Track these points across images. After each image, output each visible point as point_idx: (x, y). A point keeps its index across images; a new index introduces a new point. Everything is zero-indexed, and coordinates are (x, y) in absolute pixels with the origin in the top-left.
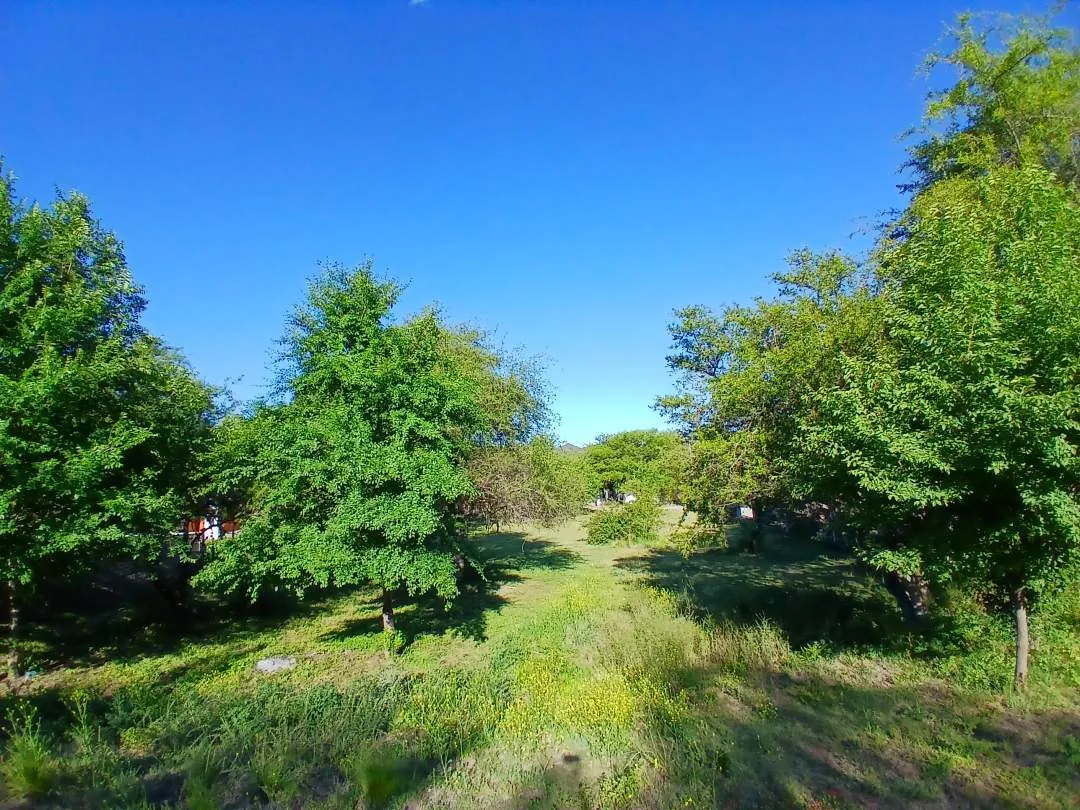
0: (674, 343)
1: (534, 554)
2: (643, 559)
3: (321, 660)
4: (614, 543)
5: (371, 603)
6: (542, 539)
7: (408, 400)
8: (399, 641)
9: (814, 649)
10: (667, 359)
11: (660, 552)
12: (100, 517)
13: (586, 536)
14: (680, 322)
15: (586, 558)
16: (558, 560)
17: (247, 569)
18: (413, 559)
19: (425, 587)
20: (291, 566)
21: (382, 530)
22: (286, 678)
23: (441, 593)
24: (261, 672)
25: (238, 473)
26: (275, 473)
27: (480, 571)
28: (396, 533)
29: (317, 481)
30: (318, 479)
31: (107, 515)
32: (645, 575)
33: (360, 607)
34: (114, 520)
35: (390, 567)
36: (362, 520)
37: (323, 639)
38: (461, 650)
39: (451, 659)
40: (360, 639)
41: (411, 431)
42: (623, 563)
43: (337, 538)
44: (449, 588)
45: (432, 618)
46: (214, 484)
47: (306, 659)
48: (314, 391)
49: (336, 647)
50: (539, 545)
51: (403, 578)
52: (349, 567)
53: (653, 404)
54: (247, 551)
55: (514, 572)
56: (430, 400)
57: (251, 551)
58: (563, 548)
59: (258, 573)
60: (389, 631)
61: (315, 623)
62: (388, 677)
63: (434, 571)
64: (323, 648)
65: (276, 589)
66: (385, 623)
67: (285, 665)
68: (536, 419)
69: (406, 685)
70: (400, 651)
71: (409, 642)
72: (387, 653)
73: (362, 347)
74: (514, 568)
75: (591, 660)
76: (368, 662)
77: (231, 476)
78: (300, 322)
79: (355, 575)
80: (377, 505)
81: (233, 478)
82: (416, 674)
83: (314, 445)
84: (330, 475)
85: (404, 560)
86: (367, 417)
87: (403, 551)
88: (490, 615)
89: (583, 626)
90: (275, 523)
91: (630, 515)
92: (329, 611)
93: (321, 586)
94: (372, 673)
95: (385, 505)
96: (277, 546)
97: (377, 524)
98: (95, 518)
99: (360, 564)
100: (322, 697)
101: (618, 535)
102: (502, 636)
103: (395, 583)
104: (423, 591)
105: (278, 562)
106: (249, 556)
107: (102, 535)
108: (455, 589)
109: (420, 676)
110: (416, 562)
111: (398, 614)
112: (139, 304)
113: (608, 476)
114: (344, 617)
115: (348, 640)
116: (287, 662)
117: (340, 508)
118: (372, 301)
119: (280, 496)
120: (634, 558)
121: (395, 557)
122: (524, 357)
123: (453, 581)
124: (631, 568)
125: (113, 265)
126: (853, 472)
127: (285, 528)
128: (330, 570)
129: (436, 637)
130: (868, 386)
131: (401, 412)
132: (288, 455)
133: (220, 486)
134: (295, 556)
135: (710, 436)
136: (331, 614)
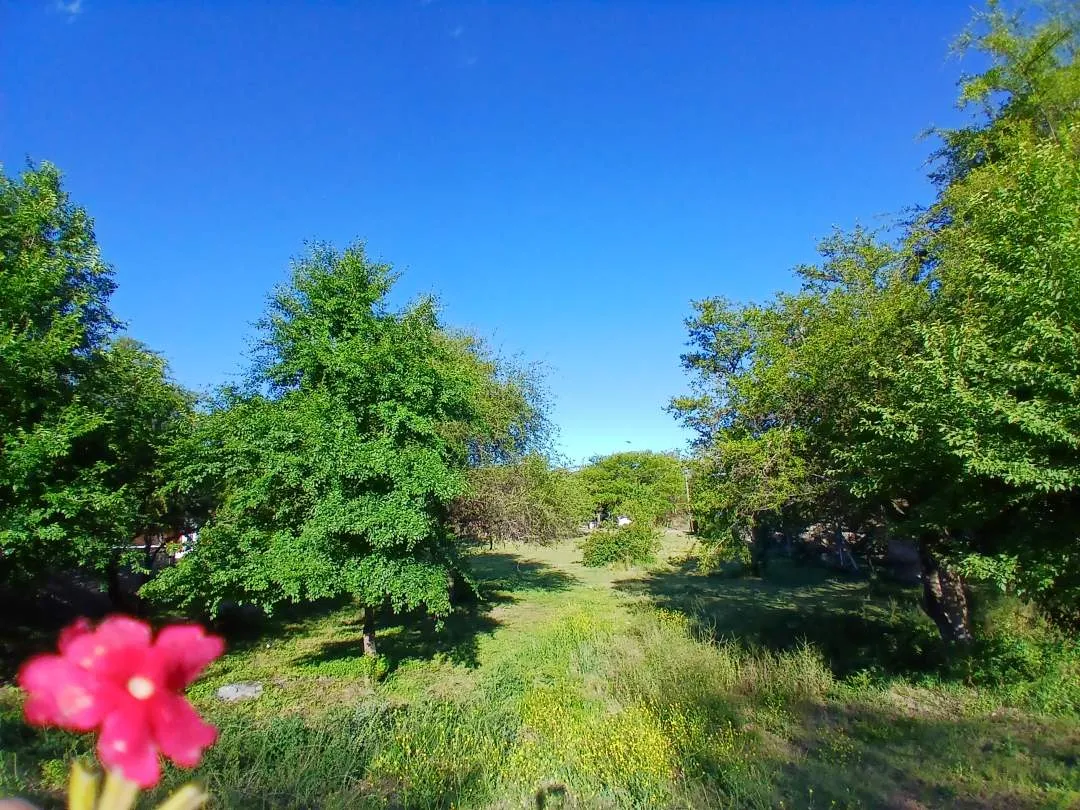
0: (690, 339)
1: (527, 575)
2: (644, 582)
3: (291, 687)
4: (610, 565)
5: (352, 624)
6: (534, 561)
7: (399, 390)
8: (381, 667)
9: (863, 676)
10: (681, 357)
11: (660, 575)
12: (42, 514)
13: (581, 558)
14: (699, 315)
15: (581, 580)
16: (553, 582)
17: (205, 578)
18: (400, 569)
19: (413, 604)
20: (258, 577)
21: (365, 534)
22: (249, 708)
23: (431, 610)
24: (221, 699)
25: (203, 470)
26: (245, 472)
27: (474, 587)
28: (381, 538)
29: (291, 479)
30: (293, 475)
31: (50, 511)
32: (647, 598)
33: (340, 629)
34: (57, 518)
35: (373, 579)
36: (342, 523)
37: (296, 663)
38: (451, 678)
39: (441, 688)
40: (337, 664)
41: (402, 425)
42: (620, 585)
43: (312, 545)
44: (440, 604)
45: (418, 641)
46: (175, 482)
47: (274, 686)
48: (294, 382)
49: (310, 672)
50: (531, 566)
51: (388, 592)
52: (323, 577)
53: (666, 406)
54: (206, 557)
55: (507, 593)
56: (424, 391)
57: (212, 559)
58: (556, 570)
59: (218, 584)
60: (370, 654)
61: (288, 646)
62: (367, 709)
63: (425, 584)
64: (295, 673)
65: (240, 603)
66: (366, 647)
67: (249, 692)
68: (533, 429)
69: (387, 719)
70: (382, 679)
71: (393, 667)
72: (367, 681)
73: (349, 334)
74: (506, 589)
75: (599, 690)
76: (346, 690)
77: (195, 473)
78: (280, 305)
79: (331, 587)
80: (360, 506)
81: (197, 475)
82: (400, 705)
83: (290, 438)
84: (307, 472)
85: (389, 572)
86: (351, 407)
87: (388, 561)
88: (483, 639)
89: (587, 652)
90: (243, 527)
91: (628, 536)
92: (304, 633)
93: (294, 601)
94: (348, 704)
95: (370, 506)
96: (242, 553)
97: (358, 528)
98: (36, 515)
99: (338, 575)
100: (285, 733)
101: (616, 557)
102: (497, 661)
103: (379, 598)
104: (411, 608)
105: (243, 571)
106: (209, 564)
107: (42, 533)
108: (448, 605)
109: (405, 708)
110: (403, 574)
111: (381, 637)
112: (107, 287)
113: (602, 498)
114: (320, 640)
115: (323, 665)
116: (252, 689)
117: (317, 510)
118: (363, 284)
119: (249, 497)
120: (634, 581)
121: (379, 568)
122: (523, 365)
123: (446, 596)
124: (631, 590)
125: (80, 241)
126: (956, 452)
127: (254, 533)
128: (302, 580)
129: (423, 663)
130: (955, 355)
131: (391, 403)
132: (259, 446)
133: (181, 483)
134: (262, 564)
135: (737, 435)
136: (307, 636)
